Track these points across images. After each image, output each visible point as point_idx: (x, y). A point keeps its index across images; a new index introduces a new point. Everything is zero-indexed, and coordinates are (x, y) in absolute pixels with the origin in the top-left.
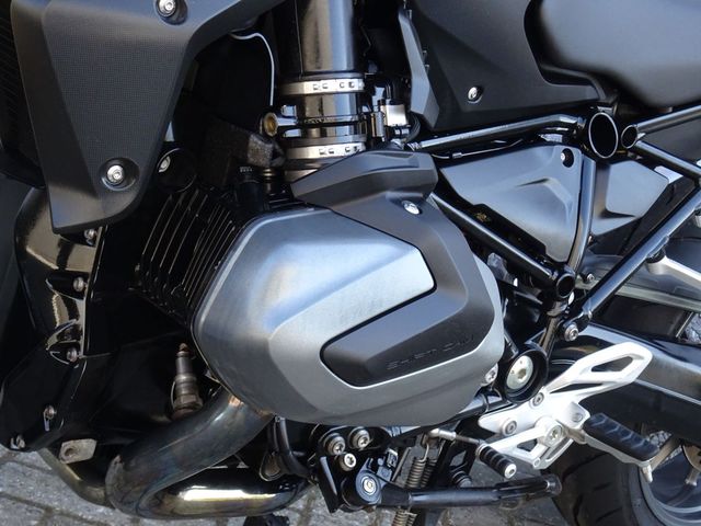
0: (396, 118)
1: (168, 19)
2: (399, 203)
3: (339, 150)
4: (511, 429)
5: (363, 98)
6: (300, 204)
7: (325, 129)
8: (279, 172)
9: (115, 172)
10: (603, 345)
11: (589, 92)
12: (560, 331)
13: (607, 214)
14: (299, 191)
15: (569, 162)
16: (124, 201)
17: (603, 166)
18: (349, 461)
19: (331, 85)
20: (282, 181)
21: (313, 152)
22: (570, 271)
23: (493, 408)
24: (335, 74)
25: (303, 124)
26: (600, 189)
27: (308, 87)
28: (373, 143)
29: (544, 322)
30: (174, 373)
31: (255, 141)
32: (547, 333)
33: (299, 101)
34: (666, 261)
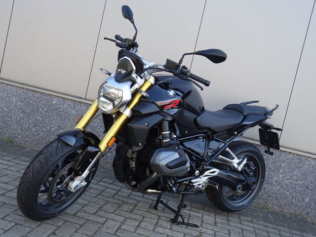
0: (175, 136)
1: (147, 126)
2: (175, 147)
3: (167, 140)
4: (196, 182)
5: (170, 134)
6: (162, 147)
7: (166, 138)
8: (160, 144)
9: (140, 144)
10: (210, 169)
11: (206, 131)
12: (203, 167)
13: (210, 149)
14: (163, 146)
15: (203, 141)
16: (141, 148)
17: (209, 142)
18: (171, 185)
19: (166, 133)
20: (160, 145)
21: (164, 141)
22: (204, 157)
23: (193, 179)
24: (167, 131)
25: (163, 137)
26: (208, 145)
27: (163, 133)
28: (172, 140)
29: (201, 166)
30: (146, 171)
31: (157, 140)
32: (201, 167)
33: (162, 135)
34: (220, 156)
